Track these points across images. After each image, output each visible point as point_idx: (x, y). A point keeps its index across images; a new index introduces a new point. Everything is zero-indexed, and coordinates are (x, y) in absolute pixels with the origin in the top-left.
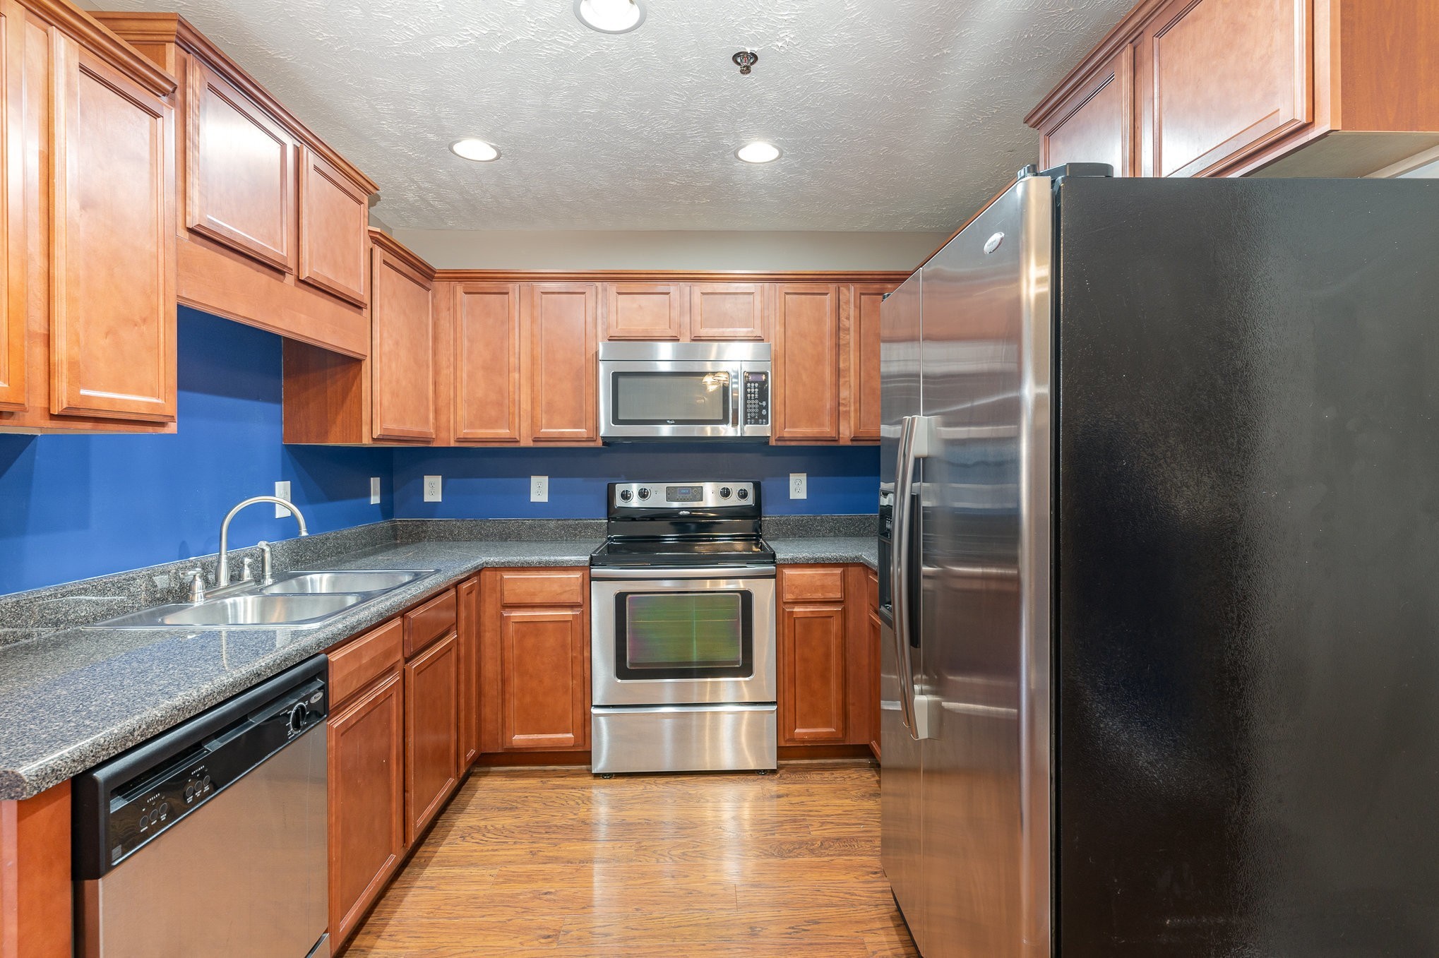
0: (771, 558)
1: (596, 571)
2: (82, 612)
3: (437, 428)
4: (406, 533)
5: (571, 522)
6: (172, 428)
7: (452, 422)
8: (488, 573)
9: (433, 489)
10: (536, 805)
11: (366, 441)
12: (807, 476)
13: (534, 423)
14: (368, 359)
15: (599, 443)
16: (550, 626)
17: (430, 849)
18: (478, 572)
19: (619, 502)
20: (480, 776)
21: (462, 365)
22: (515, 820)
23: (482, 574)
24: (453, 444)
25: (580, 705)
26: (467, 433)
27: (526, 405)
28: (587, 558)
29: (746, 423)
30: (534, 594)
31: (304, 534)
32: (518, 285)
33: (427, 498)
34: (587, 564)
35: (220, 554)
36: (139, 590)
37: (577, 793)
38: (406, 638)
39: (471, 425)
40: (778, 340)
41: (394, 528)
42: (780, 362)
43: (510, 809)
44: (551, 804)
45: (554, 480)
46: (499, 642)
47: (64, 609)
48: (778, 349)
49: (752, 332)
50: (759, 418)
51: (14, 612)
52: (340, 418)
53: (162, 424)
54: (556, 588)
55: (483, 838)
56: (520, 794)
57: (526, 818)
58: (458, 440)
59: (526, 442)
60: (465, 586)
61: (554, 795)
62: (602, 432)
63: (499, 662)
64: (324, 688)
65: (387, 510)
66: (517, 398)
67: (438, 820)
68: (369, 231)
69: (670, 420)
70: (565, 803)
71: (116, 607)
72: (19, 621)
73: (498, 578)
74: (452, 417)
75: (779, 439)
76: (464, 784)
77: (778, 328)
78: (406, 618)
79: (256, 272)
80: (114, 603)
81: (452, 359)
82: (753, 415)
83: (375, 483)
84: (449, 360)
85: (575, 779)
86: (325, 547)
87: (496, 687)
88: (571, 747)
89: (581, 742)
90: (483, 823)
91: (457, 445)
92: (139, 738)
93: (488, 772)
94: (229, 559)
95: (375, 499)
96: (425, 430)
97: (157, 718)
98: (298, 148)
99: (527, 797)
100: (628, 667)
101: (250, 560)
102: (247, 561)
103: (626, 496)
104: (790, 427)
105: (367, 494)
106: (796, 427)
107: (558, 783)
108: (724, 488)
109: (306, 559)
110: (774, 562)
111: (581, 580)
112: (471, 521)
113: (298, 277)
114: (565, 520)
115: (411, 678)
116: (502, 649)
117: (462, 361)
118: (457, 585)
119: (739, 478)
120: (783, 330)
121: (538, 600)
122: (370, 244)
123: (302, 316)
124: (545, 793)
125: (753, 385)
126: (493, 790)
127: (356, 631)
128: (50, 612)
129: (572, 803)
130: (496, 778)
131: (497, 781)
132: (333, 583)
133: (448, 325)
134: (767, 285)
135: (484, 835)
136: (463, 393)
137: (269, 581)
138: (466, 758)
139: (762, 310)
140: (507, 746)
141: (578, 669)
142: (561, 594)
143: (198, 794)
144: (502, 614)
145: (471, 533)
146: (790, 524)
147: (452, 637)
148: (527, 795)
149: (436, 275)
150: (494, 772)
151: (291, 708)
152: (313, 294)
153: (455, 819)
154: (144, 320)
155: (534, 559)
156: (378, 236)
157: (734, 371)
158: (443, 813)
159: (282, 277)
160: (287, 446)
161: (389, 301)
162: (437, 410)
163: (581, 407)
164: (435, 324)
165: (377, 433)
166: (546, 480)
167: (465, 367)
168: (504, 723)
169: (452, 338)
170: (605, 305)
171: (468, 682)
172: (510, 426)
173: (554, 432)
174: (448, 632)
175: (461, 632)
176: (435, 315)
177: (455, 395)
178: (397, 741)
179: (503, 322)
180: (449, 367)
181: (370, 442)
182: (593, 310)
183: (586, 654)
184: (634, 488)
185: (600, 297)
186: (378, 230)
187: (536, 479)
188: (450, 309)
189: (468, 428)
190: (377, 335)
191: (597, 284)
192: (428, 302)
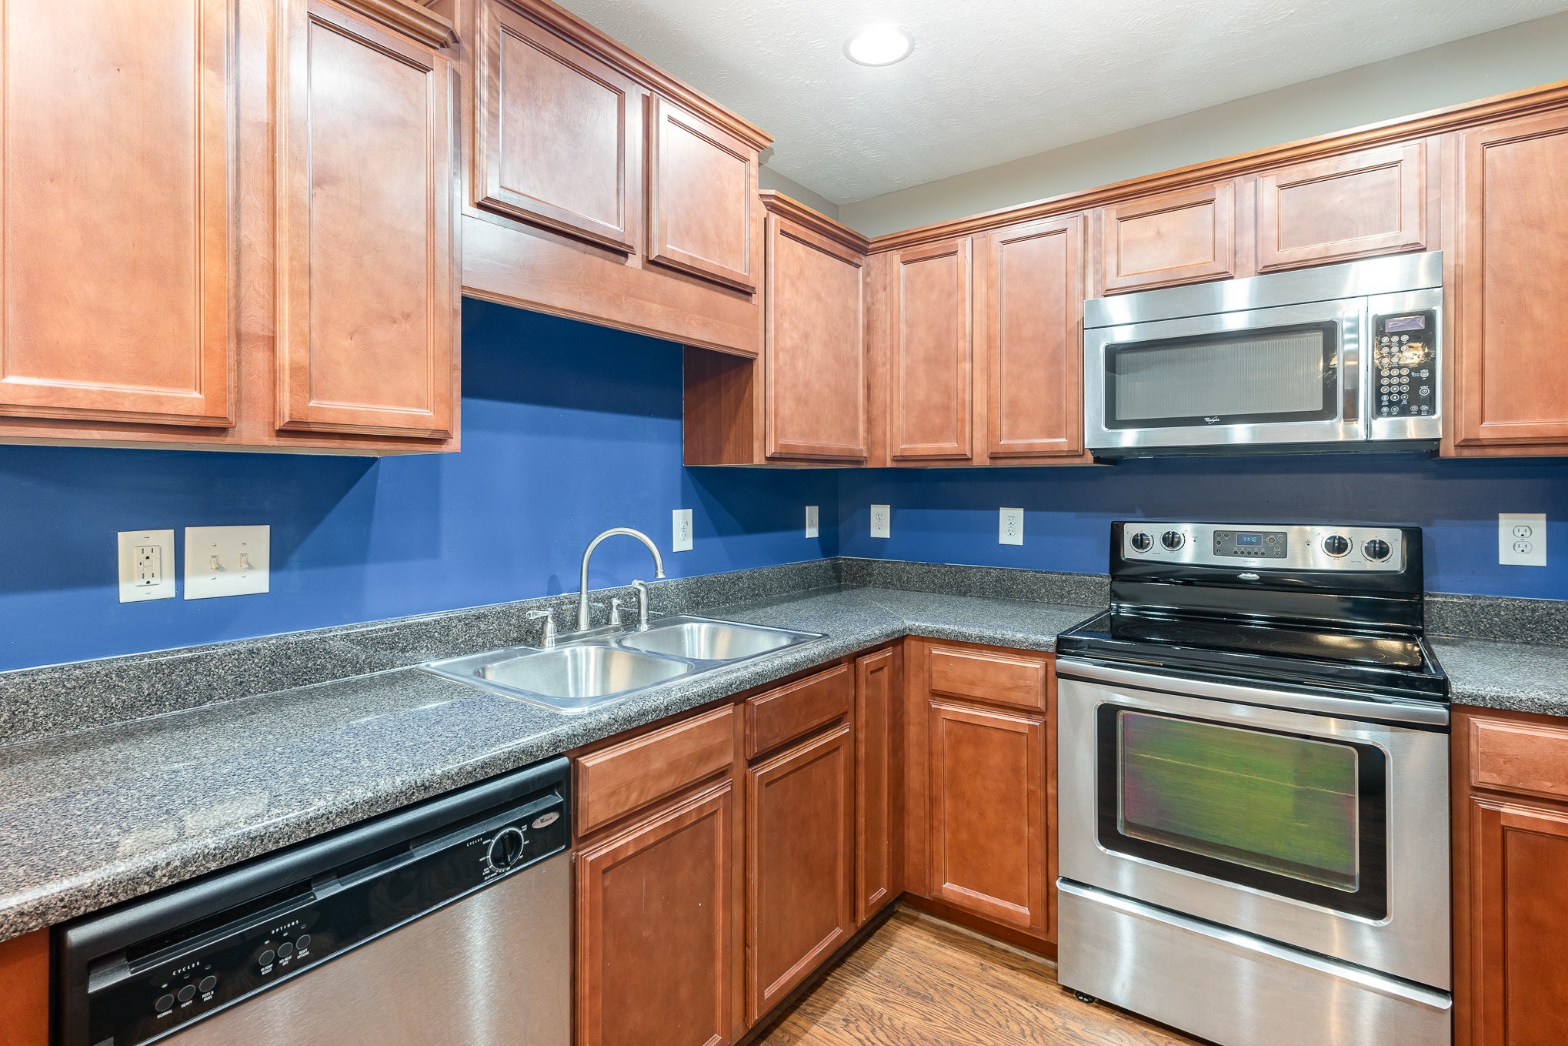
0: (1439, 688)
1: (1064, 663)
2: (422, 649)
3: (871, 445)
4: (851, 574)
5: (1054, 576)
6: (454, 445)
7: (888, 435)
8: (913, 642)
9: (880, 522)
10: (960, 1007)
11: (758, 460)
12: (1548, 519)
13: (991, 433)
14: (761, 357)
15: (1089, 460)
16: (996, 736)
17: (802, 1023)
18: (898, 641)
19: (1129, 552)
20: (904, 922)
21: (899, 360)
22: (923, 1023)
23: (905, 643)
24: (889, 464)
25: (1040, 869)
26: (905, 449)
27: (980, 408)
28: (1054, 639)
29: (1378, 411)
30: (972, 683)
32: (968, 240)
33: (875, 533)
34: (1052, 650)
35: (581, 594)
36: (491, 628)
37: (1028, 1012)
38: (748, 732)
39: (910, 439)
40: (1463, 244)
41: (837, 569)
42: (1470, 289)
43: (924, 998)
44: (983, 1015)
45: (1031, 514)
46: (926, 742)
47: (400, 645)
48: (1463, 261)
49: (1396, 238)
50: (1410, 403)
51: (344, 645)
52: (733, 433)
53: (439, 441)
54: (1004, 679)
55: (871, 1035)
56: (945, 976)
57: (938, 1025)
58: (895, 459)
59: (981, 460)
60: (866, 660)
61: (992, 999)
62: (1089, 443)
63: (926, 771)
64: (564, 805)
65: (828, 544)
66: (967, 398)
67: (829, 975)
68: (760, 195)
69: (1211, 417)
70: (1003, 1022)
71: (462, 646)
72: (349, 655)
73: (926, 652)
74: (888, 428)
75: (1466, 444)
76: (879, 928)
77: (1463, 218)
78: (748, 704)
79: (583, 255)
80: (460, 641)
81: (889, 354)
82: (1395, 398)
83: (812, 513)
84: (885, 355)
85: (1032, 981)
86: (737, 588)
87: (922, 805)
88: (1026, 929)
89: (1042, 927)
90: (879, 1008)
91: (895, 465)
92: (165, 880)
93: (916, 919)
94: (592, 600)
95: (812, 532)
96: (852, 446)
97: (206, 851)
98: (648, 97)
99: (952, 986)
100: (1120, 830)
101: (619, 602)
102: (616, 602)
103: (1140, 542)
104: (1495, 419)
105: (802, 526)
106: (1512, 418)
107: (1004, 978)
108: (1334, 537)
109: (710, 601)
110: (1445, 699)
111: (1041, 673)
112: (922, 565)
113: (648, 257)
114: (1046, 573)
115: (755, 790)
116: (931, 754)
117: (899, 354)
118: (854, 657)
119: (1368, 520)
120: (1477, 221)
121: (978, 693)
122: (764, 211)
123: (655, 306)
124: (981, 991)
125: (1395, 339)
126: (913, 953)
127: (634, 725)
128: (384, 646)
129: (1014, 1027)
130: (922, 933)
131: (921, 938)
133: (884, 309)
134: (1434, 141)
135: (873, 1031)
136: (901, 396)
137: (644, 627)
138: (867, 900)
139: (1424, 190)
140: (935, 894)
141: (1039, 812)
142: (1009, 689)
143: (285, 962)
144: (930, 706)
145: (922, 581)
146: (1498, 615)
147: (843, 730)
148: (954, 981)
149: (870, 247)
150: (923, 921)
151: (491, 835)
152: (672, 277)
153: (849, 984)
154: (407, 316)
155: (973, 631)
156: (773, 201)
157: (1349, 320)
158: (839, 966)
159: (622, 259)
160: (688, 468)
161: (793, 283)
162: (870, 422)
163: (1059, 405)
164: (868, 311)
165: (771, 450)
166: (1019, 513)
167: (903, 362)
168: (932, 861)
169: (888, 325)
170: (1098, 243)
171: (873, 794)
172: (959, 438)
173: (1019, 443)
174: (835, 723)
175: (859, 725)
176: (869, 299)
177: (892, 400)
178: (728, 872)
179: (950, 295)
180: (884, 364)
181: (764, 462)
182: (1080, 255)
183: (1051, 791)
184: (1155, 531)
185: (1090, 231)
186: (773, 192)
187: (1004, 512)
188: (885, 289)
189: (906, 442)
190: (771, 326)
191: (1086, 212)
192: (857, 282)
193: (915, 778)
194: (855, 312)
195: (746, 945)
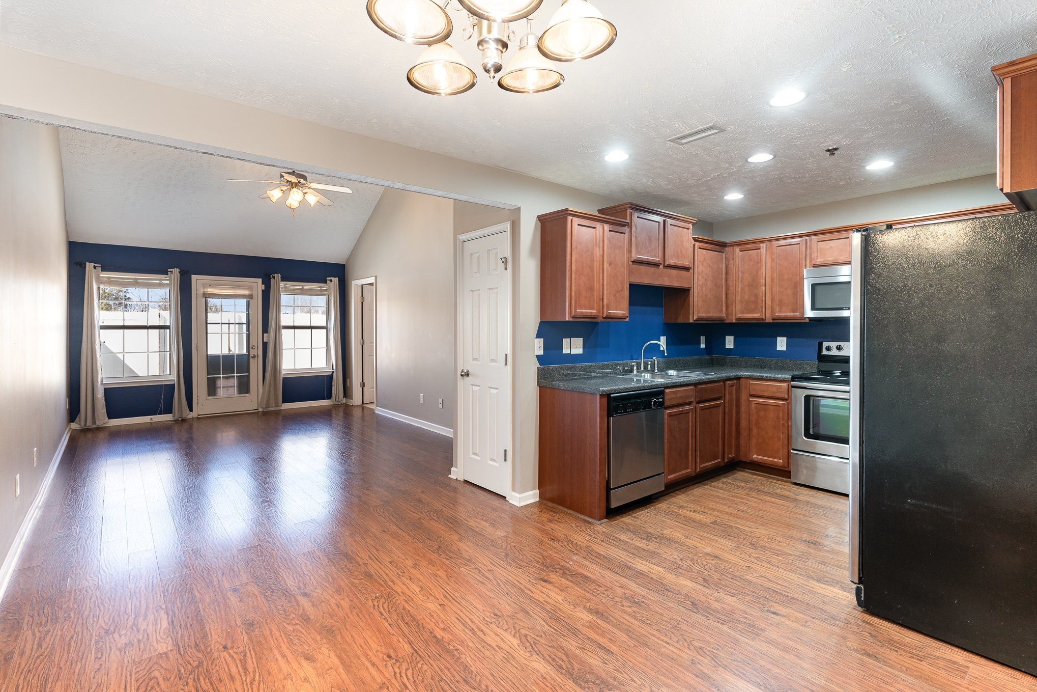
1: (793, 383)
3: (727, 314)
4: (718, 362)
5: (798, 361)
6: (628, 319)
7: (734, 311)
8: (743, 380)
9: (730, 342)
11: (691, 321)
13: (772, 311)
14: (692, 288)
15: (807, 321)
16: (772, 407)
18: (738, 378)
19: (825, 352)
21: (738, 285)
22: (746, 485)
23: (741, 379)
24: (734, 321)
25: (786, 448)
26: (740, 316)
27: (768, 302)
28: (791, 376)
30: (764, 391)
31: (666, 355)
32: (765, 245)
33: (727, 346)
34: (790, 380)
35: (642, 360)
36: (620, 368)
37: (780, 486)
38: (697, 394)
39: (742, 313)
41: (712, 360)
45: (788, 339)
46: (748, 412)
52: (682, 313)
53: (625, 318)
54: (774, 389)
58: (736, 319)
59: (769, 320)
60: (729, 382)
61: (769, 484)
62: (807, 315)
63: (747, 420)
64: (663, 398)
65: (708, 350)
66: (764, 299)
68: (693, 238)
69: (845, 308)
70: (772, 487)
73: (748, 382)
74: (734, 309)
78: (696, 386)
79: (651, 268)
81: (734, 283)
83: (703, 339)
85: (783, 483)
88: (781, 467)
89: (786, 465)
91: (736, 322)
94: (644, 363)
95: (703, 346)
96: (721, 315)
98: (664, 220)
100: (811, 432)
102: (649, 363)
103: (828, 349)
105: (699, 344)
111: (786, 387)
112: (747, 358)
113: (664, 265)
114: (794, 360)
115: (699, 410)
116: (749, 415)
117: (738, 283)
118: (725, 381)
121: (766, 394)
122: (694, 242)
123: (666, 278)
132: (678, 374)
133: (733, 267)
136: (739, 297)
137: (656, 371)
138: (728, 456)
140: (751, 459)
141: (786, 430)
142: (776, 393)
144: (749, 400)
147: (721, 402)
149: (726, 246)
152: (670, 269)
155: (765, 375)
156: (697, 239)
159: (658, 267)
160: (665, 323)
161: (702, 264)
162: (727, 306)
163: (797, 302)
164: (727, 267)
165: (695, 318)
166: (785, 339)
167: (740, 286)
168: (749, 448)
169: (734, 272)
170: (811, 248)
171: (730, 424)
172: (761, 312)
173: (783, 314)
174: (719, 399)
175: (726, 401)
176: (727, 263)
177: (735, 299)
178: (692, 430)
179: (758, 263)
180: (733, 286)
181: (693, 322)
182: (804, 252)
183: (789, 424)
184: (834, 345)
185: (808, 244)
186: (697, 236)
187: (779, 339)
188: (733, 259)
189: (741, 314)
190: (696, 279)
191: (807, 238)
192: (723, 258)
193: (744, 423)
194: (722, 269)
195: (696, 451)
